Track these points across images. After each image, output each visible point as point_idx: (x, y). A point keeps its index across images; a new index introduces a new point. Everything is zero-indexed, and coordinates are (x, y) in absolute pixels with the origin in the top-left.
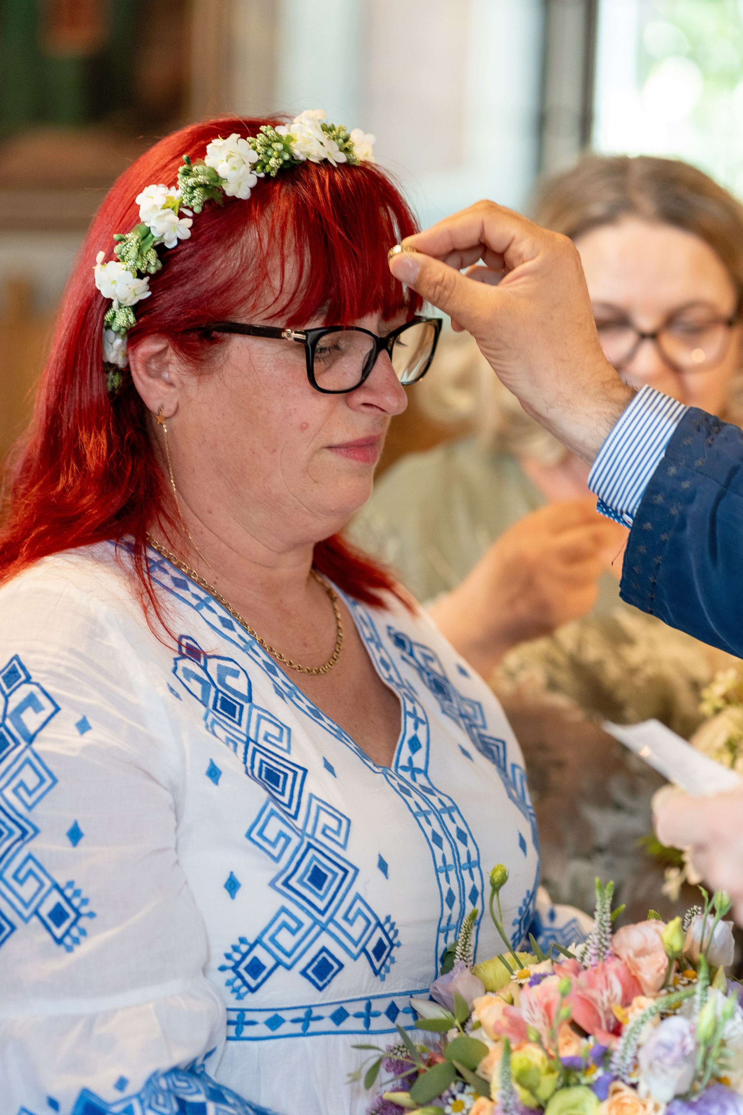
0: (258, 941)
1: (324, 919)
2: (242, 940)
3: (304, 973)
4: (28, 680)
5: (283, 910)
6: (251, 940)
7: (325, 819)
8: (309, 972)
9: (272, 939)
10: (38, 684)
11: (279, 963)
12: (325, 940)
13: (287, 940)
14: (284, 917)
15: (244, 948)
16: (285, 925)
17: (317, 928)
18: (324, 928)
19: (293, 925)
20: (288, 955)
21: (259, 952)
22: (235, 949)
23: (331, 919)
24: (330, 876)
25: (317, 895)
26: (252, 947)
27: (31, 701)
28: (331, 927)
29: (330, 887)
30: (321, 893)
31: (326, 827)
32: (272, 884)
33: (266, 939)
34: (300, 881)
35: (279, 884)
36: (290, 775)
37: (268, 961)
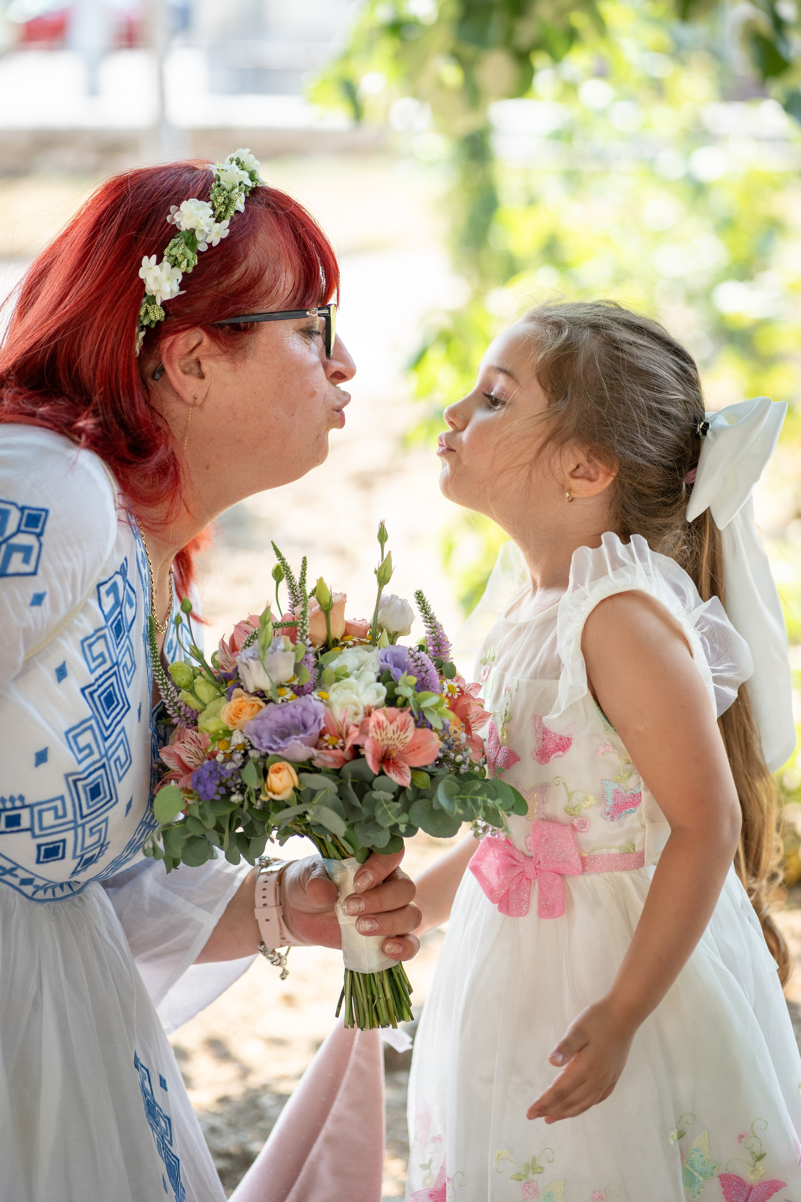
0: (31, 807)
1: (80, 822)
2: (21, 798)
3: (39, 846)
4: (39, 535)
5: (62, 798)
6: (27, 802)
7: (121, 752)
8: (43, 848)
9: (40, 812)
10: (41, 545)
11: (31, 829)
12: (69, 836)
13: (49, 819)
14: (59, 803)
15: (18, 803)
16: (55, 809)
17: (72, 825)
18: (75, 828)
19: (60, 813)
20: (41, 828)
21: (25, 814)
22: (12, 799)
23: (83, 825)
24: (102, 796)
25: (88, 803)
26: (24, 807)
27: (27, 550)
28: (80, 830)
29: (99, 802)
30: (91, 803)
31: (118, 759)
32: (67, 776)
33: (36, 809)
34: (85, 787)
35: (71, 779)
36: (121, 705)
37: (25, 822)
